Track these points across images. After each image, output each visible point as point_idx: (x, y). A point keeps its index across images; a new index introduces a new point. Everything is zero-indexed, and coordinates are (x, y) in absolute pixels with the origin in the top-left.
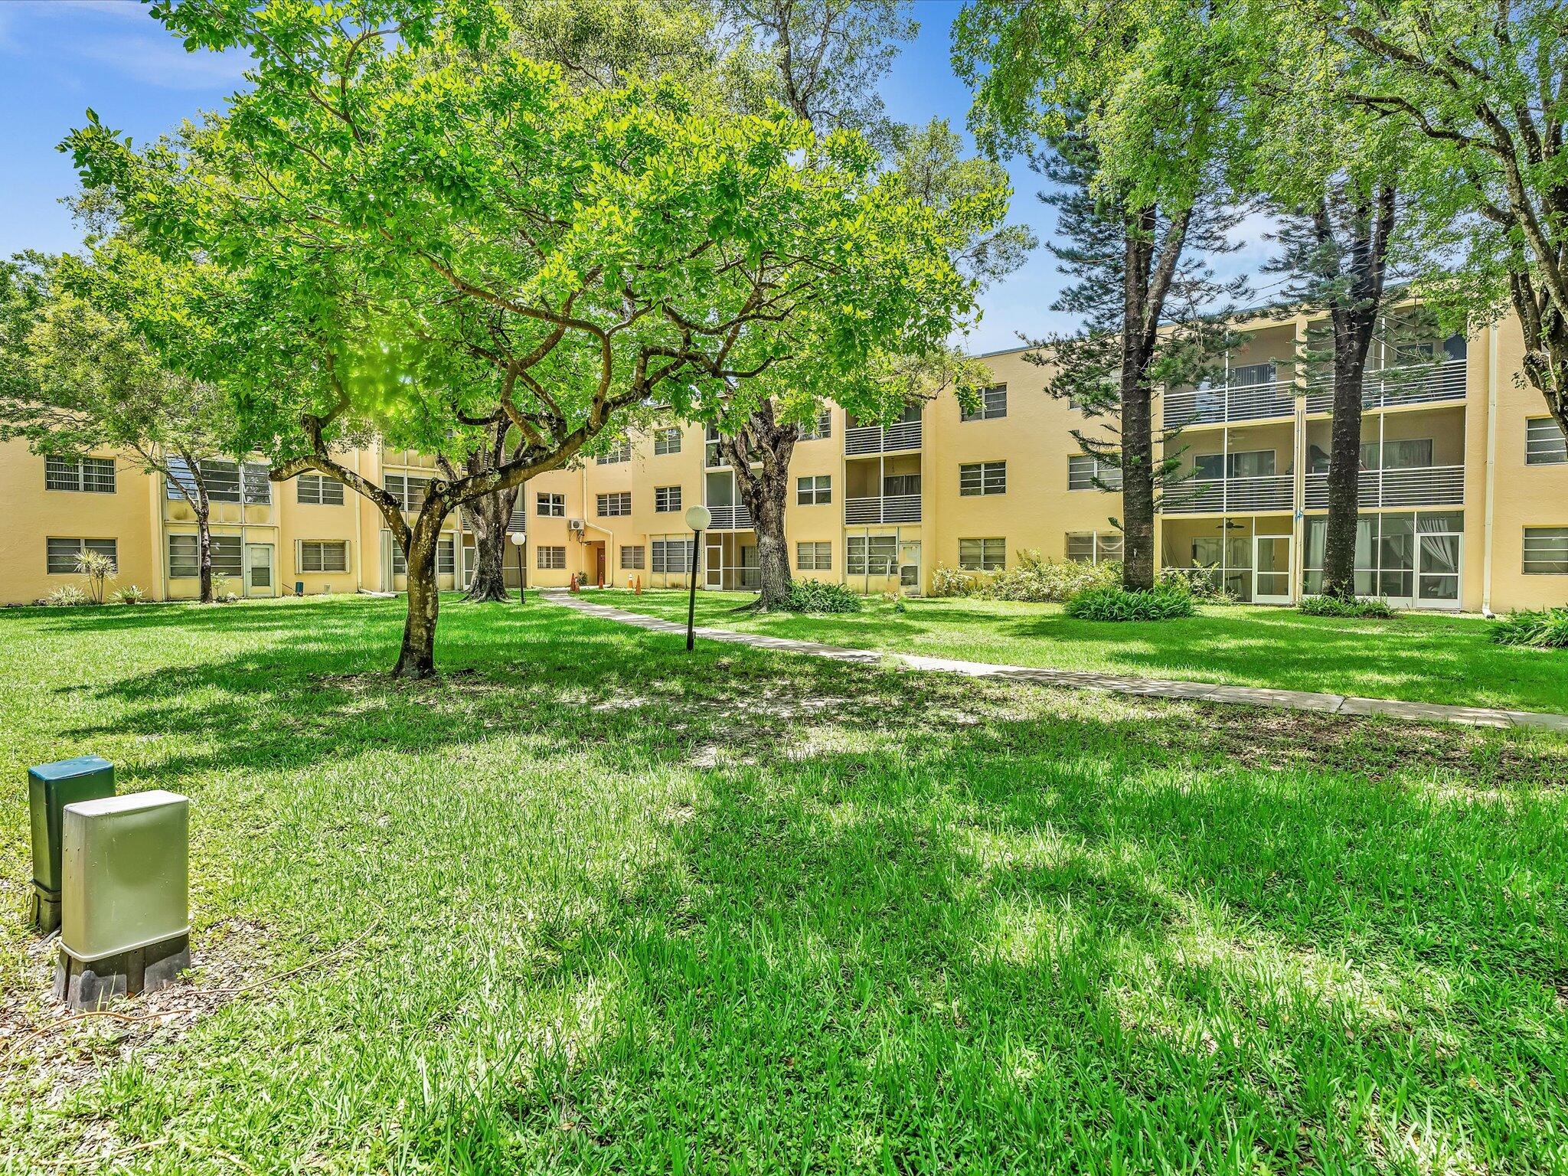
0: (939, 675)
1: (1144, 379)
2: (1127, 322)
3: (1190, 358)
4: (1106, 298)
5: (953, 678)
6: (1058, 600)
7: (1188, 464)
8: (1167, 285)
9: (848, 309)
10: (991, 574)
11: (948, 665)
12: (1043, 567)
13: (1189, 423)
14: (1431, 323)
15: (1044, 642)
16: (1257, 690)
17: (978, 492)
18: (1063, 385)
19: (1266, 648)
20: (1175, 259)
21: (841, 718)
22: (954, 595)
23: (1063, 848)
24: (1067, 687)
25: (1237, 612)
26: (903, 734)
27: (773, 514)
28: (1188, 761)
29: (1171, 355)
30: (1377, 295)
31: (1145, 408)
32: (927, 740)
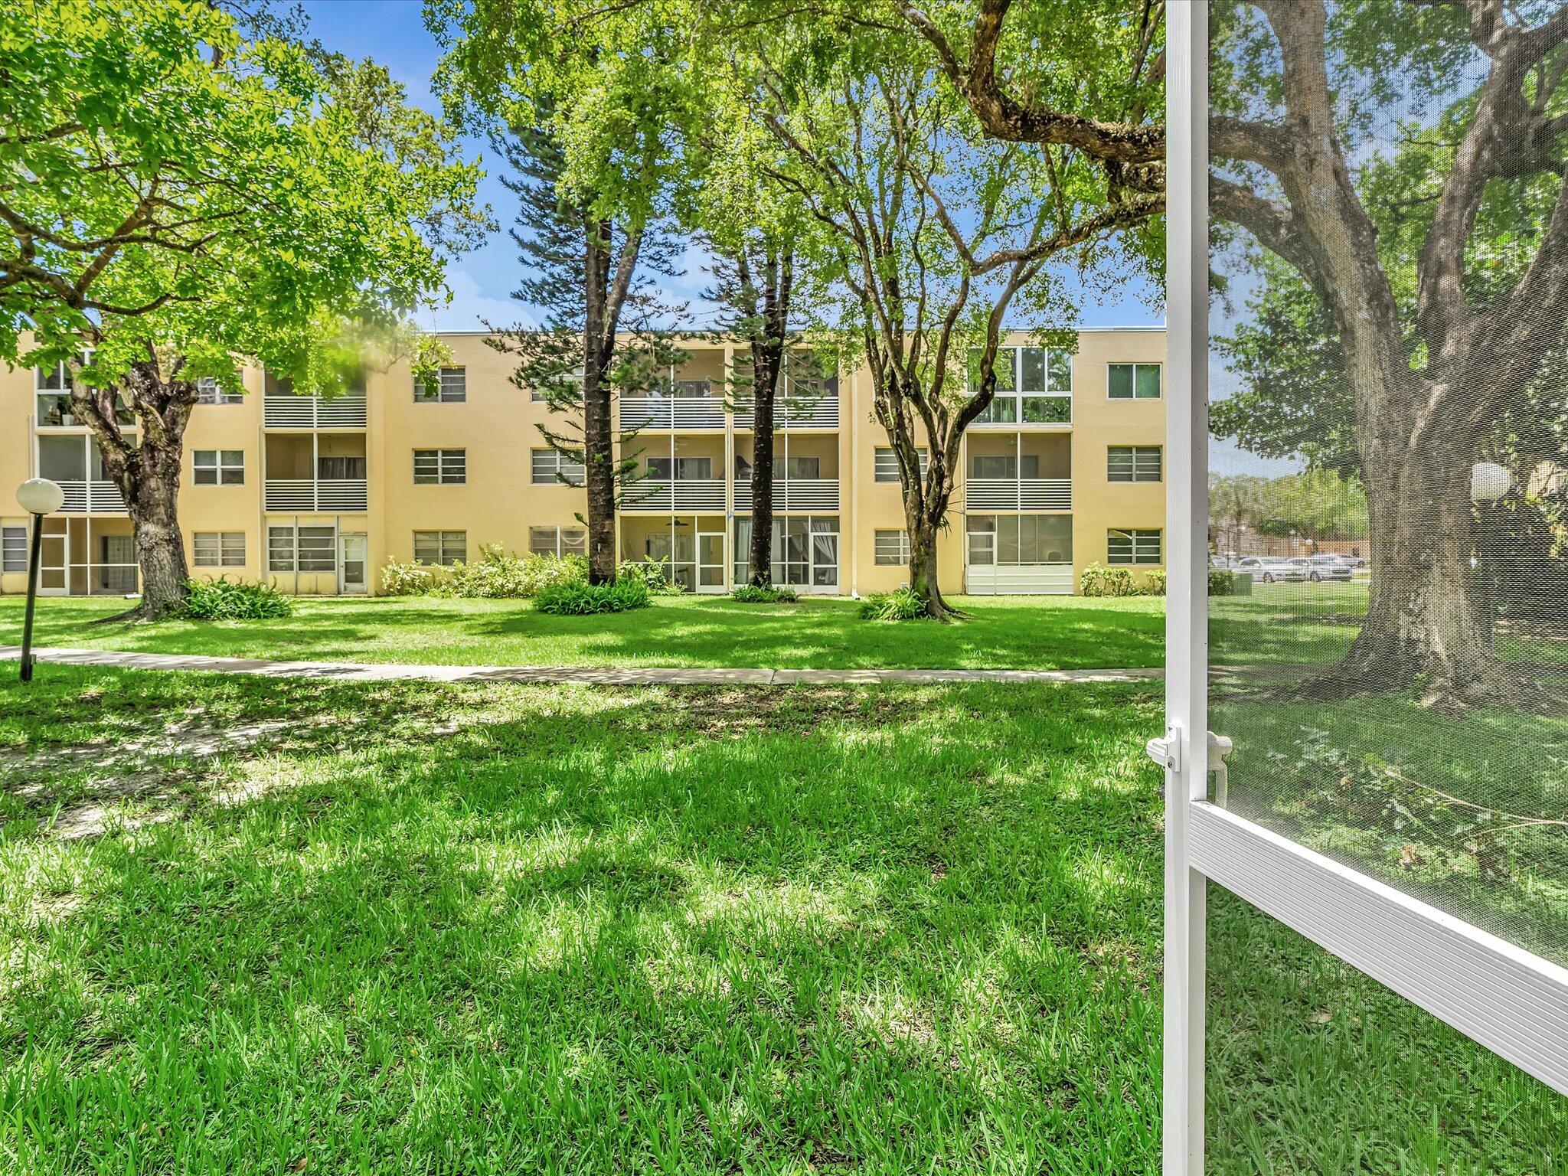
0: (404, 683)
1: (605, 381)
2: (588, 323)
3: (645, 368)
4: (568, 296)
5: (422, 685)
6: (525, 596)
7: (643, 467)
8: (623, 296)
9: (288, 256)
10: (451, 569)
11: (415, 671)
12: (506, 561)
13: (643, 426)
14: (817, 364)
15: (516, 639)
16: (712, 670)
17: (435, 481)
18: (528, 377)
19: (712, 633)
20: (630, 273)
21: (286, 746)
22: (409, 593)
23: (571, 842)
24: (547, 683)
25: (685, 602)
26: (374, 754)
27: (160, 495)
28: (667, 740)
29: (628, 362)
30: (782, 336)
31: (606, 408)
32: (404, 757)
